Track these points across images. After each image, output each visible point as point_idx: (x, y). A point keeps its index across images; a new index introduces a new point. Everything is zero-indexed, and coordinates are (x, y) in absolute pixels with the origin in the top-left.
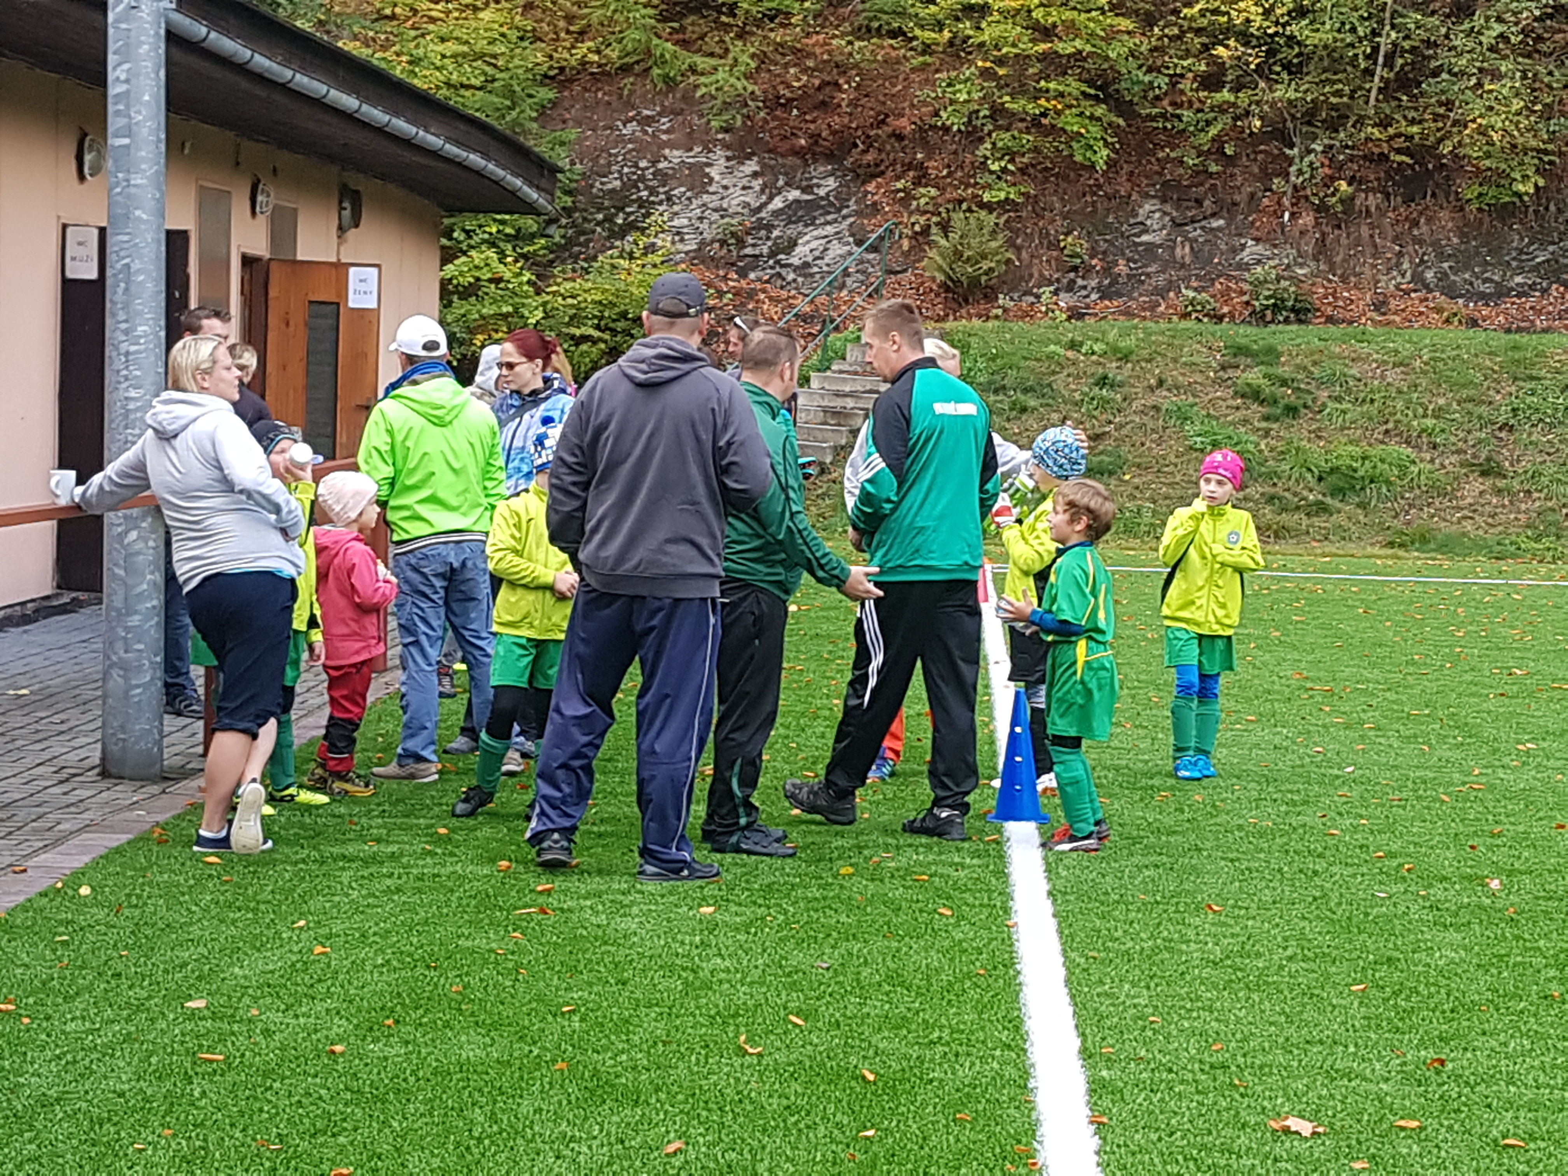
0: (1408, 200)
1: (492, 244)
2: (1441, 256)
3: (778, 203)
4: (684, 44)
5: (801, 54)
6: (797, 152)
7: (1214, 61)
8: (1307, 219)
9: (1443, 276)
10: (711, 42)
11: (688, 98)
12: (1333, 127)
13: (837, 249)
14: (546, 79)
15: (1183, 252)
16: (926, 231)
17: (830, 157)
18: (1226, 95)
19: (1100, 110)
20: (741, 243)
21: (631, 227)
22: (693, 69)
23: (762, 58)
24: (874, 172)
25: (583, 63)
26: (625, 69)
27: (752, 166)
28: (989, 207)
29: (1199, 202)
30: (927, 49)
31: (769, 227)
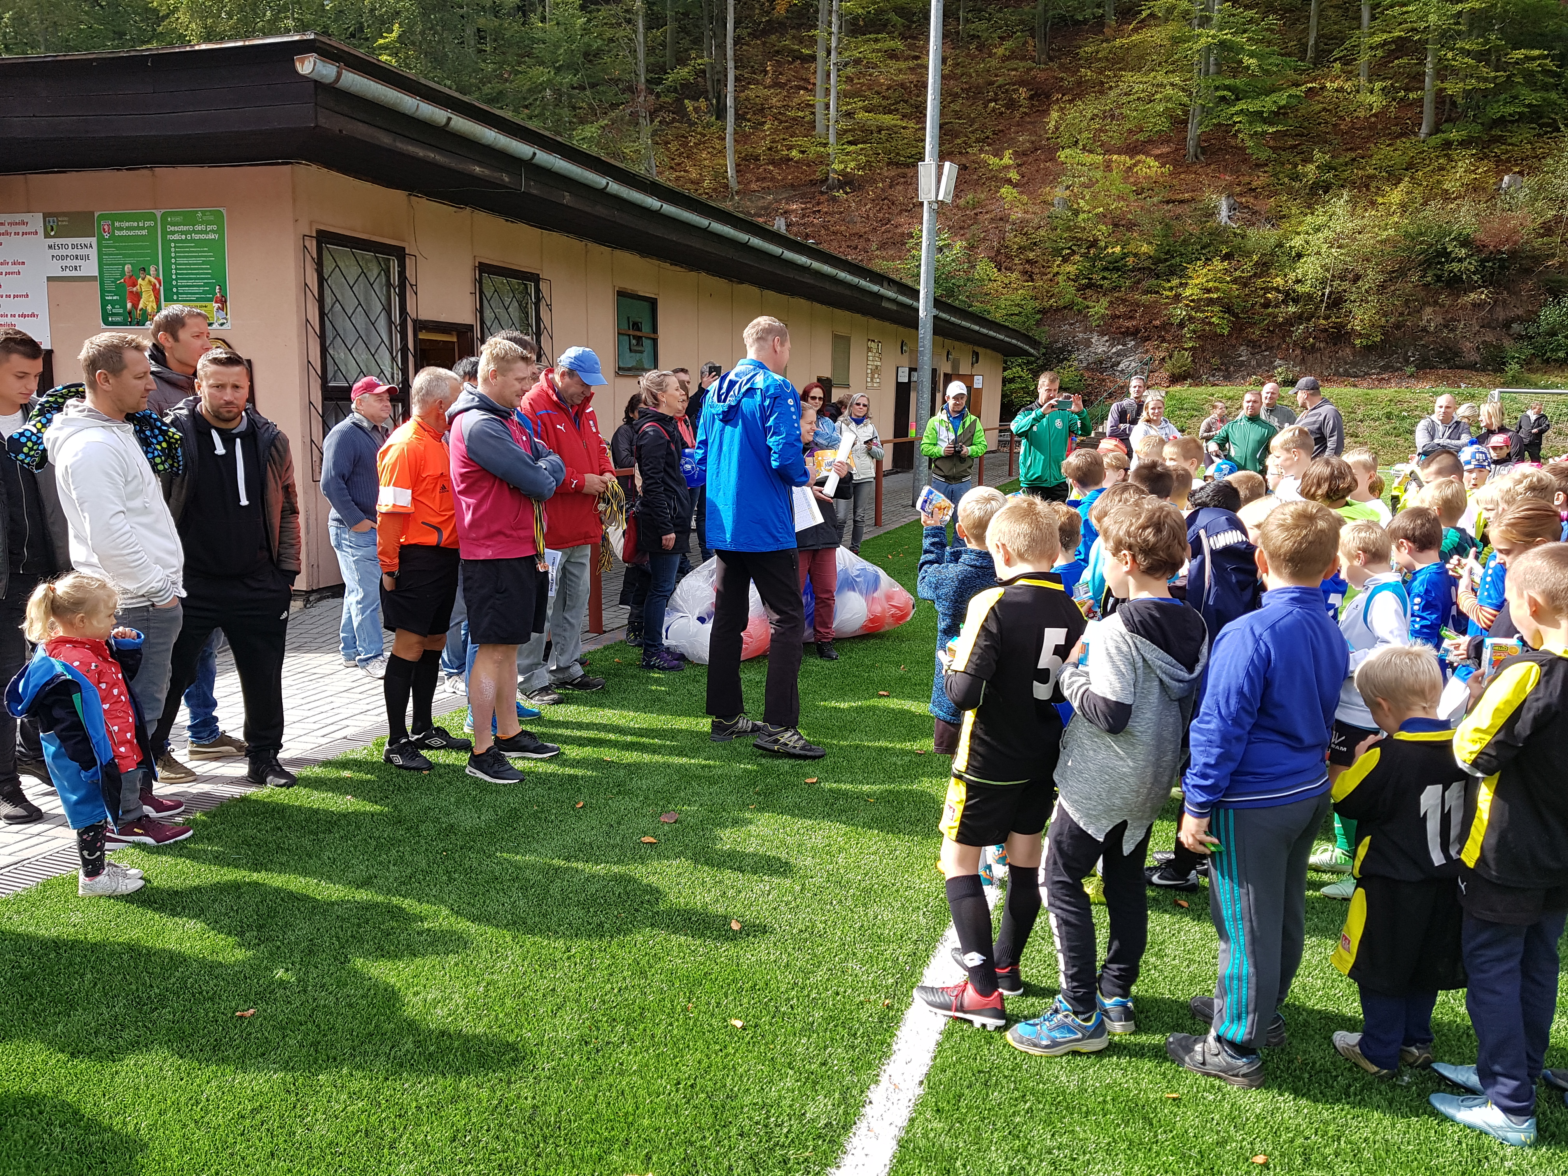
0: (1335, 344)
1: (1019, 365)
2: (1346, 363)
3: (1114, 350)
4: (1085, 299)
5: (1124, 301)
6: (1121, 333)
7: (1266, 298)
8: (1298, 352)
9: (1346, 371)
10: (1094, 298)
11: (1085, 316)
12: (1309, 320)
13: (1133, 364)
14: (1039, 312)
15: (1253, 363)
16: (1164, 359)
17: (1132, 334)
18: (1270, 310)
19: (1227, 315)
20: (1101, 363)
21: (1066, 359)
22: (1088, 307)
23: (1111, 302)
24: (1147, 339)
25: (1051, 306)
26: (1065, 308)
27: (1106, 338)
28: (1186, 350)
29: (1260, 346)
30: (1167, 297)
31: (1111, 358)
